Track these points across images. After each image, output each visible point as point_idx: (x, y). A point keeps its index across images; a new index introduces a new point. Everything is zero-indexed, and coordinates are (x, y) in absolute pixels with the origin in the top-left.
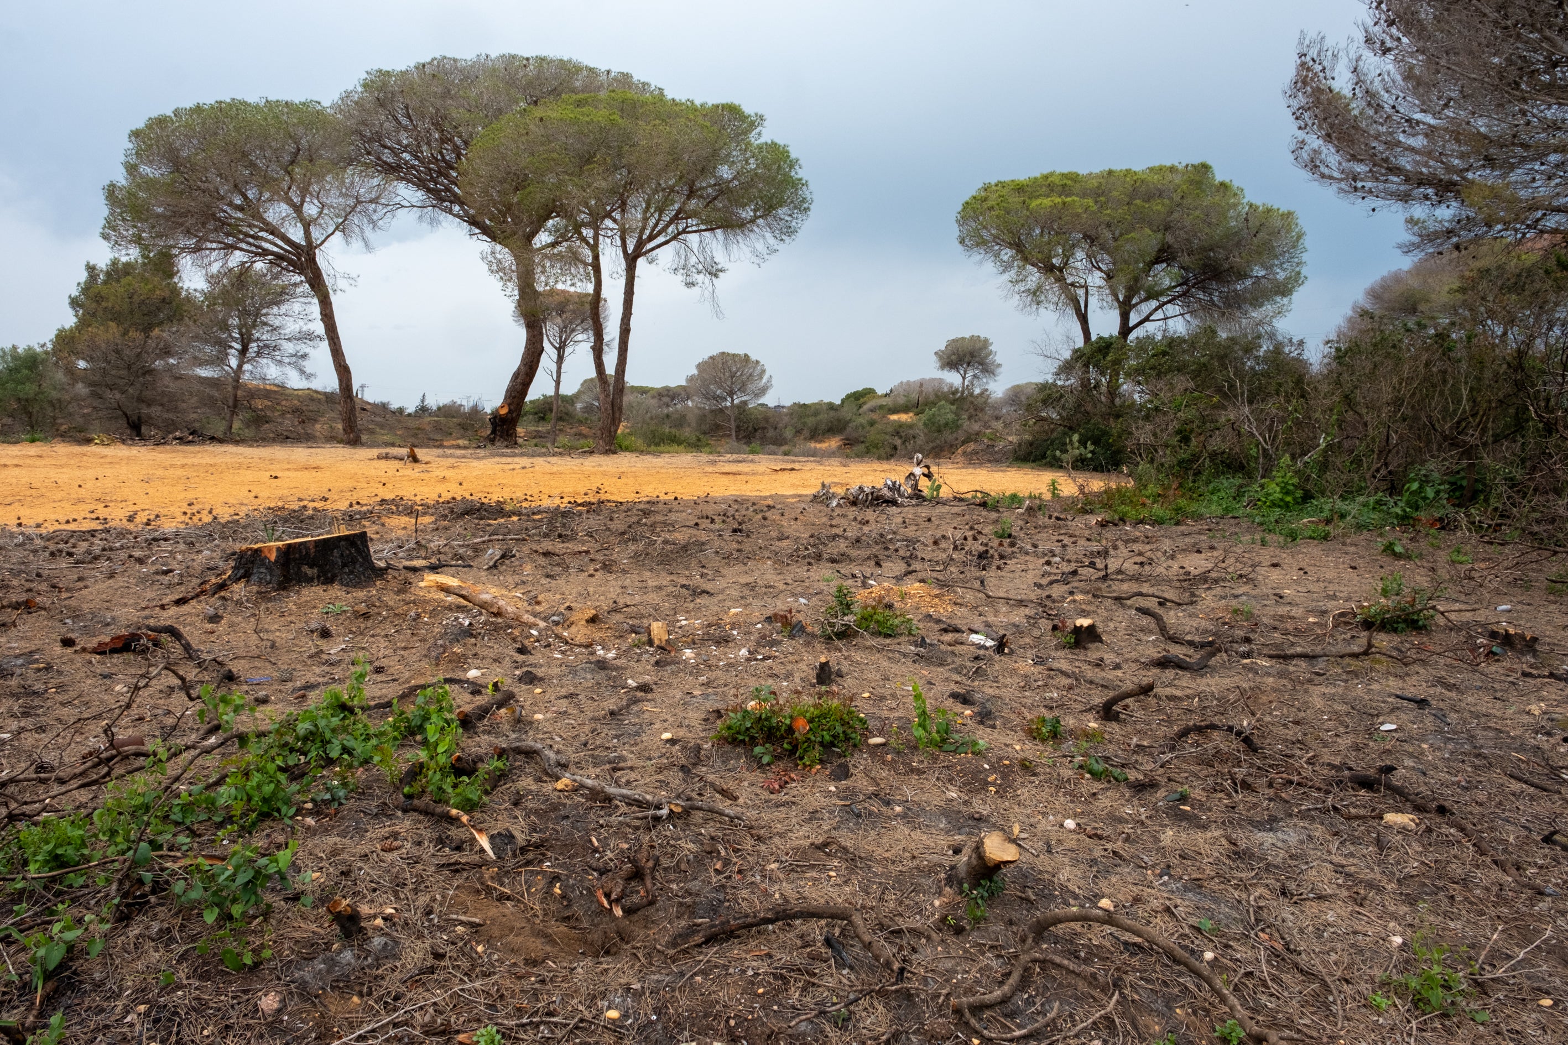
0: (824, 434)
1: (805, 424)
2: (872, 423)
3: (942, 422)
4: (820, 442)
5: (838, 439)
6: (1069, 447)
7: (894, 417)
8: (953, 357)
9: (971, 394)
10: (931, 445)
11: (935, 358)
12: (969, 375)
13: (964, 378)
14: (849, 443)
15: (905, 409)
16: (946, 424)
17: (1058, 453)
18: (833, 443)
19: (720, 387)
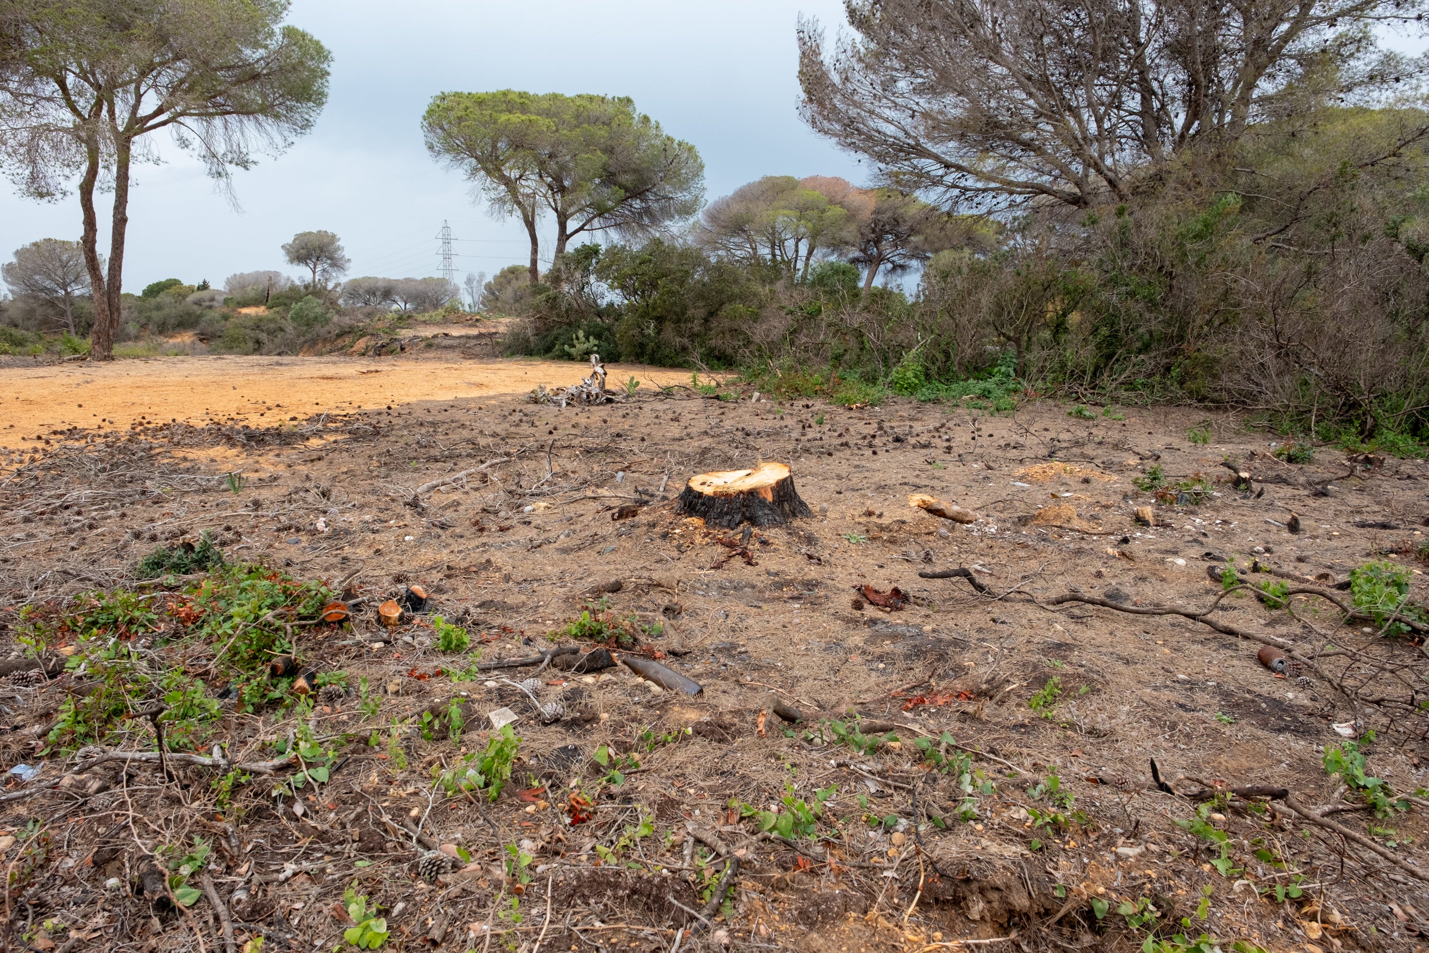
0: (174, 328)
1: (149, 319)
2: (226, 318)
3: (312, 315)
4: (171, 337)
5: (191, 333)
6: (575, 342)
7: (245, 311)
8: (302, 251)
9: (325, 288)
10: (302, 339)
11: (283, 252)
12: (319, 268)
13: (314, 273)
14: (204, 338)
15: (256, 303)
16: (316, 318)
17: (566, 347)
18: (187, 338)
19: (49, 277)
